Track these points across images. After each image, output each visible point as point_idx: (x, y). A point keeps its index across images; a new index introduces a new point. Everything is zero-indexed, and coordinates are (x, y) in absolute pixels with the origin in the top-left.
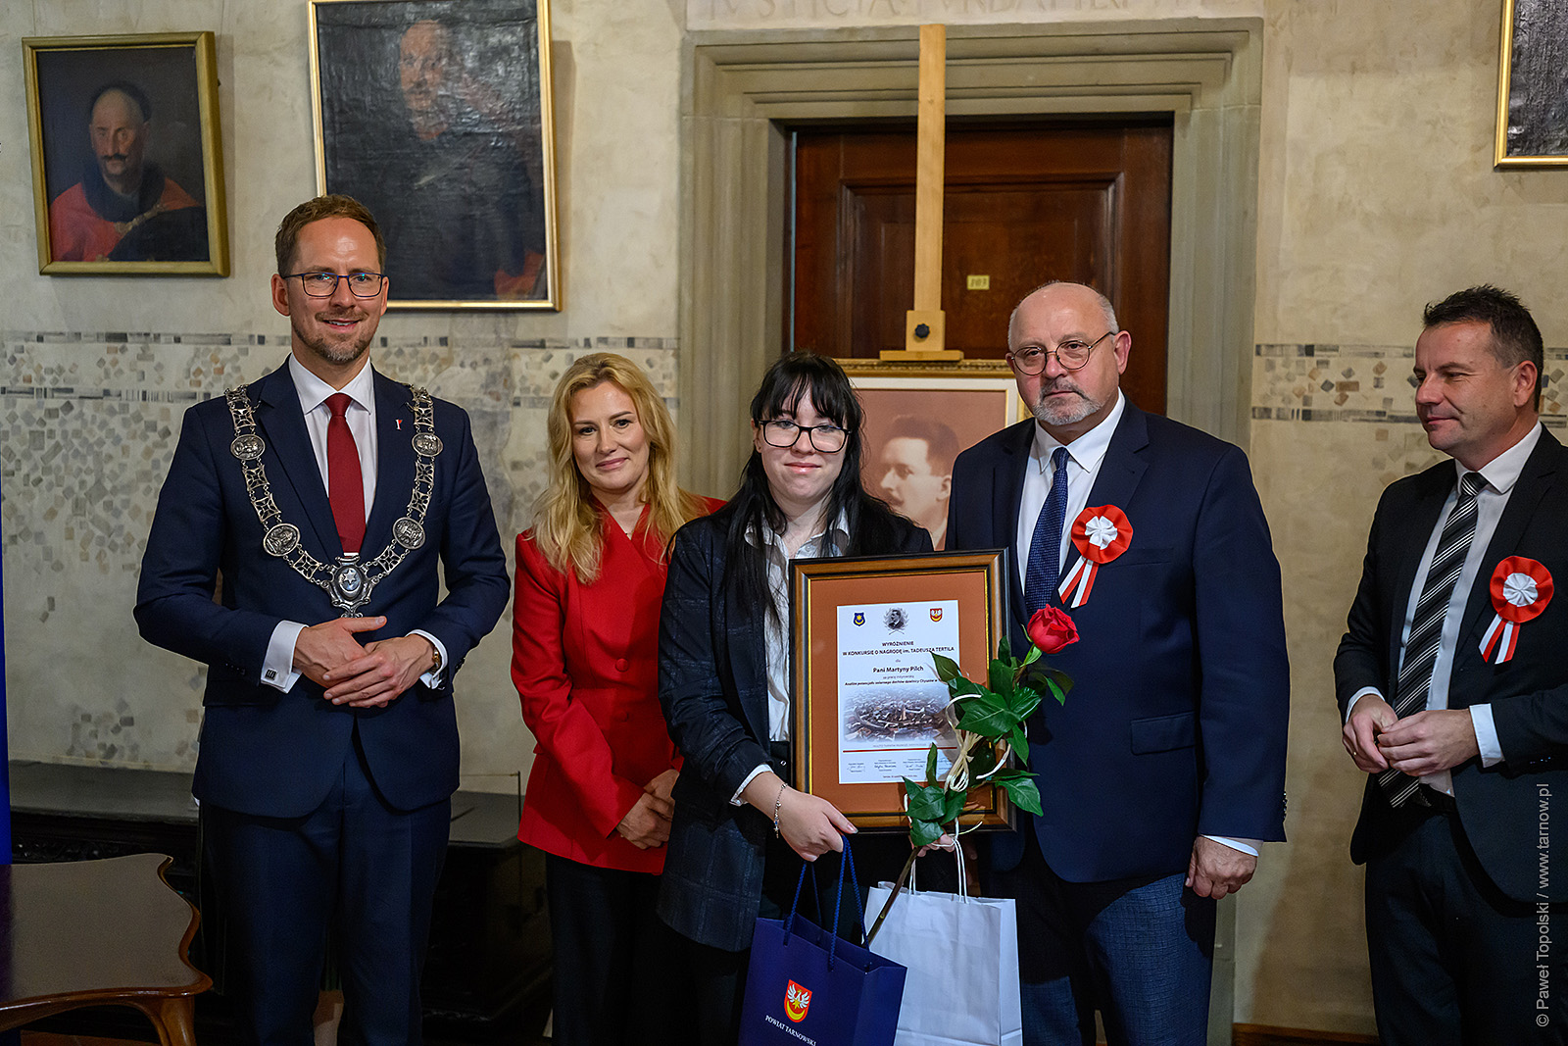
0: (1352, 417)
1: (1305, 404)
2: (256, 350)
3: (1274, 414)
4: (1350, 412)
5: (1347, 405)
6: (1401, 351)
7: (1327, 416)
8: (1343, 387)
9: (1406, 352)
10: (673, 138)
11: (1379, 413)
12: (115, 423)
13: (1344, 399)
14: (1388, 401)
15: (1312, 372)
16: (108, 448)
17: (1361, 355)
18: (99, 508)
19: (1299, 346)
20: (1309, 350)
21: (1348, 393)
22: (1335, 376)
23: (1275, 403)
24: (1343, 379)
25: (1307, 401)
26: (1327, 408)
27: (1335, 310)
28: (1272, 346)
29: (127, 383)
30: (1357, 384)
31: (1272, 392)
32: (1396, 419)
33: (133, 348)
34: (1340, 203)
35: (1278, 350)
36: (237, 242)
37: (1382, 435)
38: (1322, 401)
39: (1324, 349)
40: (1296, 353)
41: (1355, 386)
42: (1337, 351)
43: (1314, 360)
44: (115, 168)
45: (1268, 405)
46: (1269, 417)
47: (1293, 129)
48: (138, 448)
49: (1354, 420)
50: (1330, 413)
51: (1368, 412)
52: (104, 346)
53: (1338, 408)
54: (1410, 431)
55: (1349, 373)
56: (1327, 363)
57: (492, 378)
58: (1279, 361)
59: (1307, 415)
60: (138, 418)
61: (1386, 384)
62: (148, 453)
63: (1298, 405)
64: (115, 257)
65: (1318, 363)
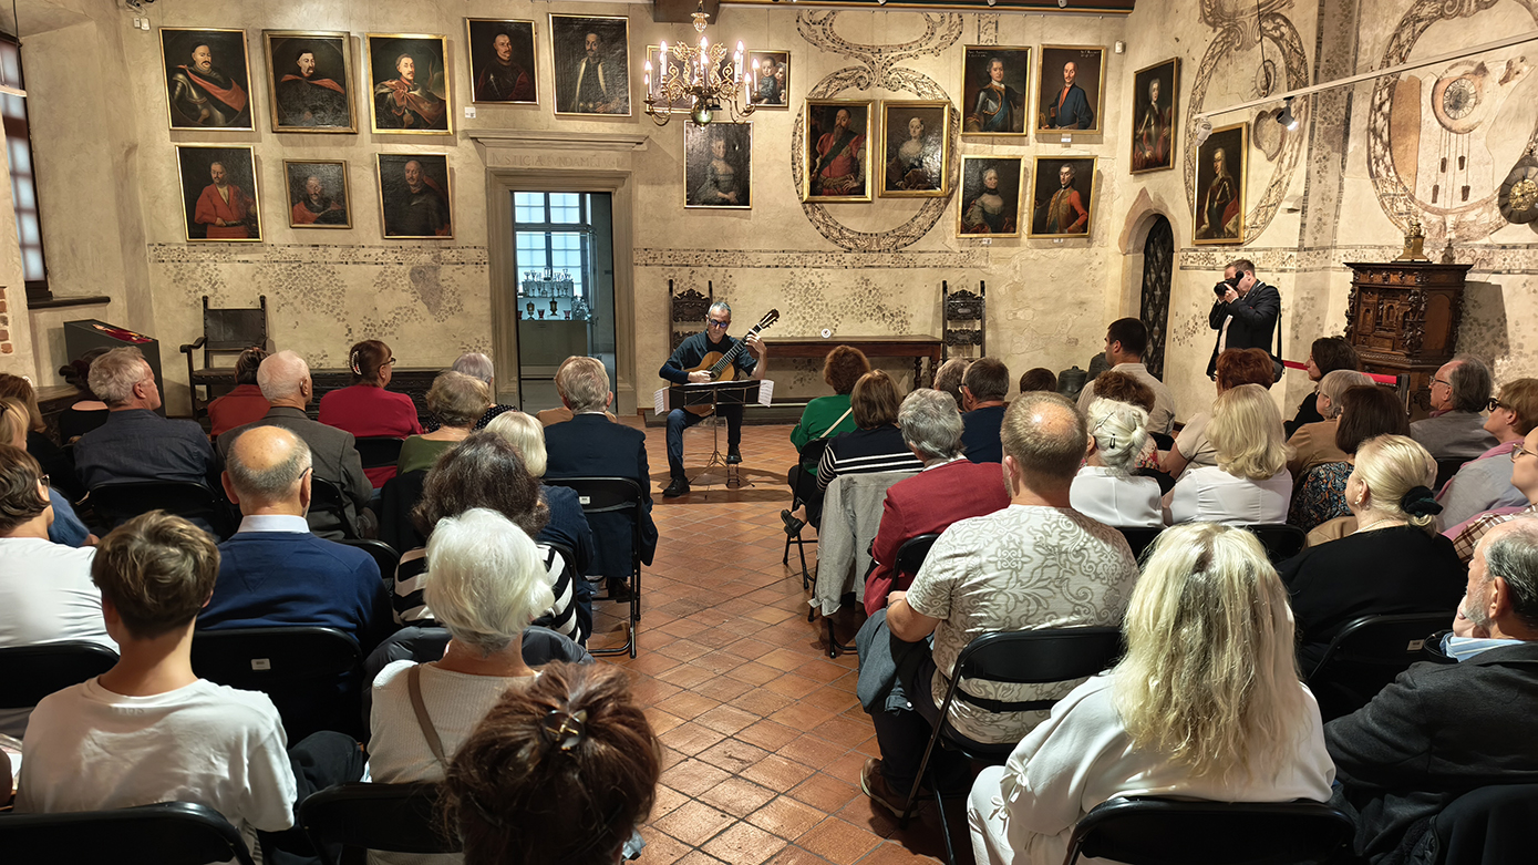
1: (646, 262)
2: (361, 249)
5: (655, 262)
6: (667, 250)
7: (651, 265)
8: (654, 258)
9: (669, 250)
10: (484, 194)
11: (662, 264)
12: (316, 270)
14: (664, 261)
15: (647, 255)
16: (314, 277)
17: (658, 251)
18: (312, 295)
20: (646, 250)
22: (652, 256)
23: (639, 262)
26: (651, 263)
27: (651, 240)
28: (637, 249)
29: (320, 259)
30: (657, 257)
31: (638, 260)
32: (666, 266)
33: (321, 249)
35: (639, 250)
36: (354, 220)
38: (650, 261)
39: (650, 249)
40: (643, 250)
42: (652, 249)
43: (647, 252)
44: (315, 198)
45: (637, 263)
46: (637, 266)
47: (639, 198)
48: (324, 278)
51: (660, 264)
52: (310, 249)
54: (669, 268)
55: (655, 255)
56: (649, 253)
57: (435, 257)
59: (646, 265)
60: (324, 269)
61: (663, 257)
62: (328, 279)
63: (644, 262)
64: (315, 223)
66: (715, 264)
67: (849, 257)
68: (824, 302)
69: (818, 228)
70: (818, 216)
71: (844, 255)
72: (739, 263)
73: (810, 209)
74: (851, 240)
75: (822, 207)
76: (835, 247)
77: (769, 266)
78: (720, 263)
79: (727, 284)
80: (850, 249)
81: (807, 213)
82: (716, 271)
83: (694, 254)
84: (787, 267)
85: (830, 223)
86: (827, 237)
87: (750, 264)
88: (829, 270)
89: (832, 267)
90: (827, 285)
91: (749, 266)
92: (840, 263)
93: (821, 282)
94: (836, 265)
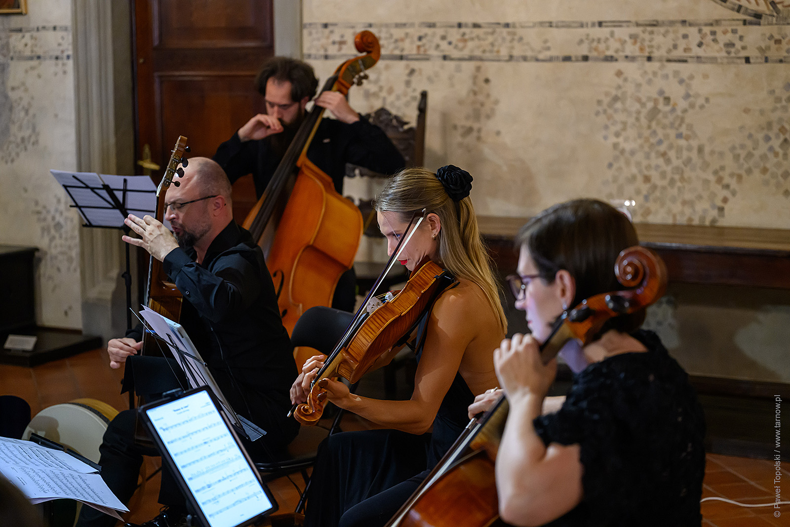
3: (313, 57)
4: (343, 55)
5: (343, 51)
6: (363, 25)
8: (341, 43)
13: (340, 49)
15: (327, 36)
17: (347, 27)
19: (322, 24)
20: (326, 26)
21: (342, 46)
22: (337, 38)
23: (313, 52)
24: (340, 39)
25: (326, 50)
26: (333, 54)
27: (335, 6)
28: (310, 24)
30: (346, 41)
31: (312, 46)
35: (313, 26)
38: (331, 50)
39: (332, 25)
40: (321, 27)
42: (337, 25)
43: (328, 30)
45: (310, 53)
46: (310, 58)
50: (335, 56)
53: (339, 53)
55: (342, 36)
56: (333, 32)
58: (314, 31)
59: (326, 57)
63: (322, 52)
65: (330, 32)
66: (455, 54)
67: (753, 34)
68: (694, 143)
72: (504, 52)
77: (567, 59)
78: (466, 53)
79: (481, 98)
80: (759, 16)
82: (458, 69)
84: (610, 59)
87: (529, 54)
88: (706, 67)
89: (713, 60)
90: (700, 101)
91: (525, 59)
92: (733, 50)
93: (687, 96)
94: (724, 54)
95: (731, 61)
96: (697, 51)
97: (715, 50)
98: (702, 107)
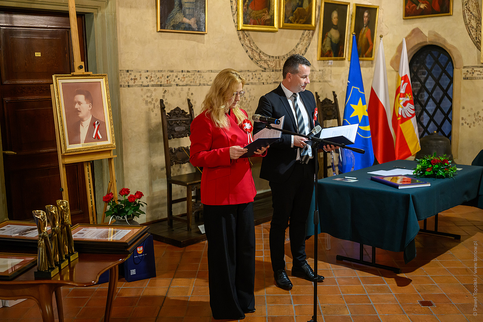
0: (137, 86)
1: (128, 84)
3: (122, 86)
4: (136, 85)
5: (136, 83)
6: (144, 71)
7: (132, 86)
8: (135, 79)
9: (145, 71)
11: (141, 85)
14: (142, 82)
15: (129, 76)
17: (137, 72)
19: (126, 70)
20: (128, 71)
21: (135, 81)
22: (133, 77)
23: (123, 84)
24: (134, 78)
26: (132, 84)
27: (132, 62)
28: (121, 70)
30: (137, 78)
31: (122, 81)
32: (144, 86)
34: (131, 38)
35: (122, 71)
37: (142, 90)
38: (131, 83)
39: (131, 71)
40: (125, 72)
41: (136, 79)
42: (133, 71)
43: (129, 73)
45: (121, 84)
46: (122, 87)
49: (137, 87)
50: (133, 85)
51: (139, 85)
54: (147, 89)
55: (135, 76)
56: (131, 74)
58: (122, 74)
59: (129, 86)
61: (142, 78)
65: (130, 74)
66: (181, 83)
67: (265, 74)
69: (247, 51)
70: (247, 42)
71: (263, 73)
72: (198, 82)
73: (241, 36)
74: (265, 61)
75: (249, 35)
76: (257, 67)
78: (185, 83)
80: (265, 69)
81: (240, 39)
82: (182, 90)
83: (166, 74)
85: (254, 48)
86: (252, 59)
87: (205, 83)
88: (254, 86)
89: (255, 84)
90: (253, 98)
91: (204, 85)
92: (260, 80)
93: (250, 96)
94: (258, 82)
95: (260, 84)
96: (251, 81)
97: (255, 80)
98: (253, 100)
